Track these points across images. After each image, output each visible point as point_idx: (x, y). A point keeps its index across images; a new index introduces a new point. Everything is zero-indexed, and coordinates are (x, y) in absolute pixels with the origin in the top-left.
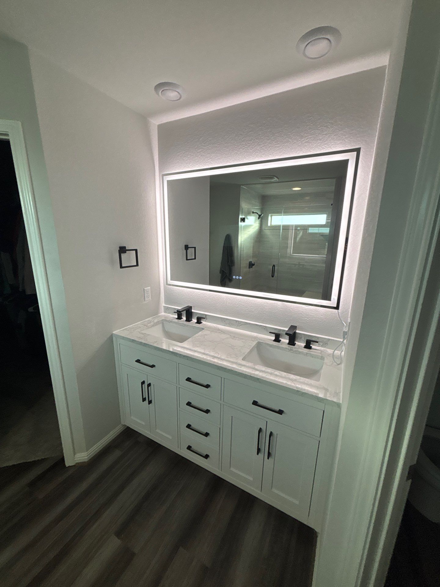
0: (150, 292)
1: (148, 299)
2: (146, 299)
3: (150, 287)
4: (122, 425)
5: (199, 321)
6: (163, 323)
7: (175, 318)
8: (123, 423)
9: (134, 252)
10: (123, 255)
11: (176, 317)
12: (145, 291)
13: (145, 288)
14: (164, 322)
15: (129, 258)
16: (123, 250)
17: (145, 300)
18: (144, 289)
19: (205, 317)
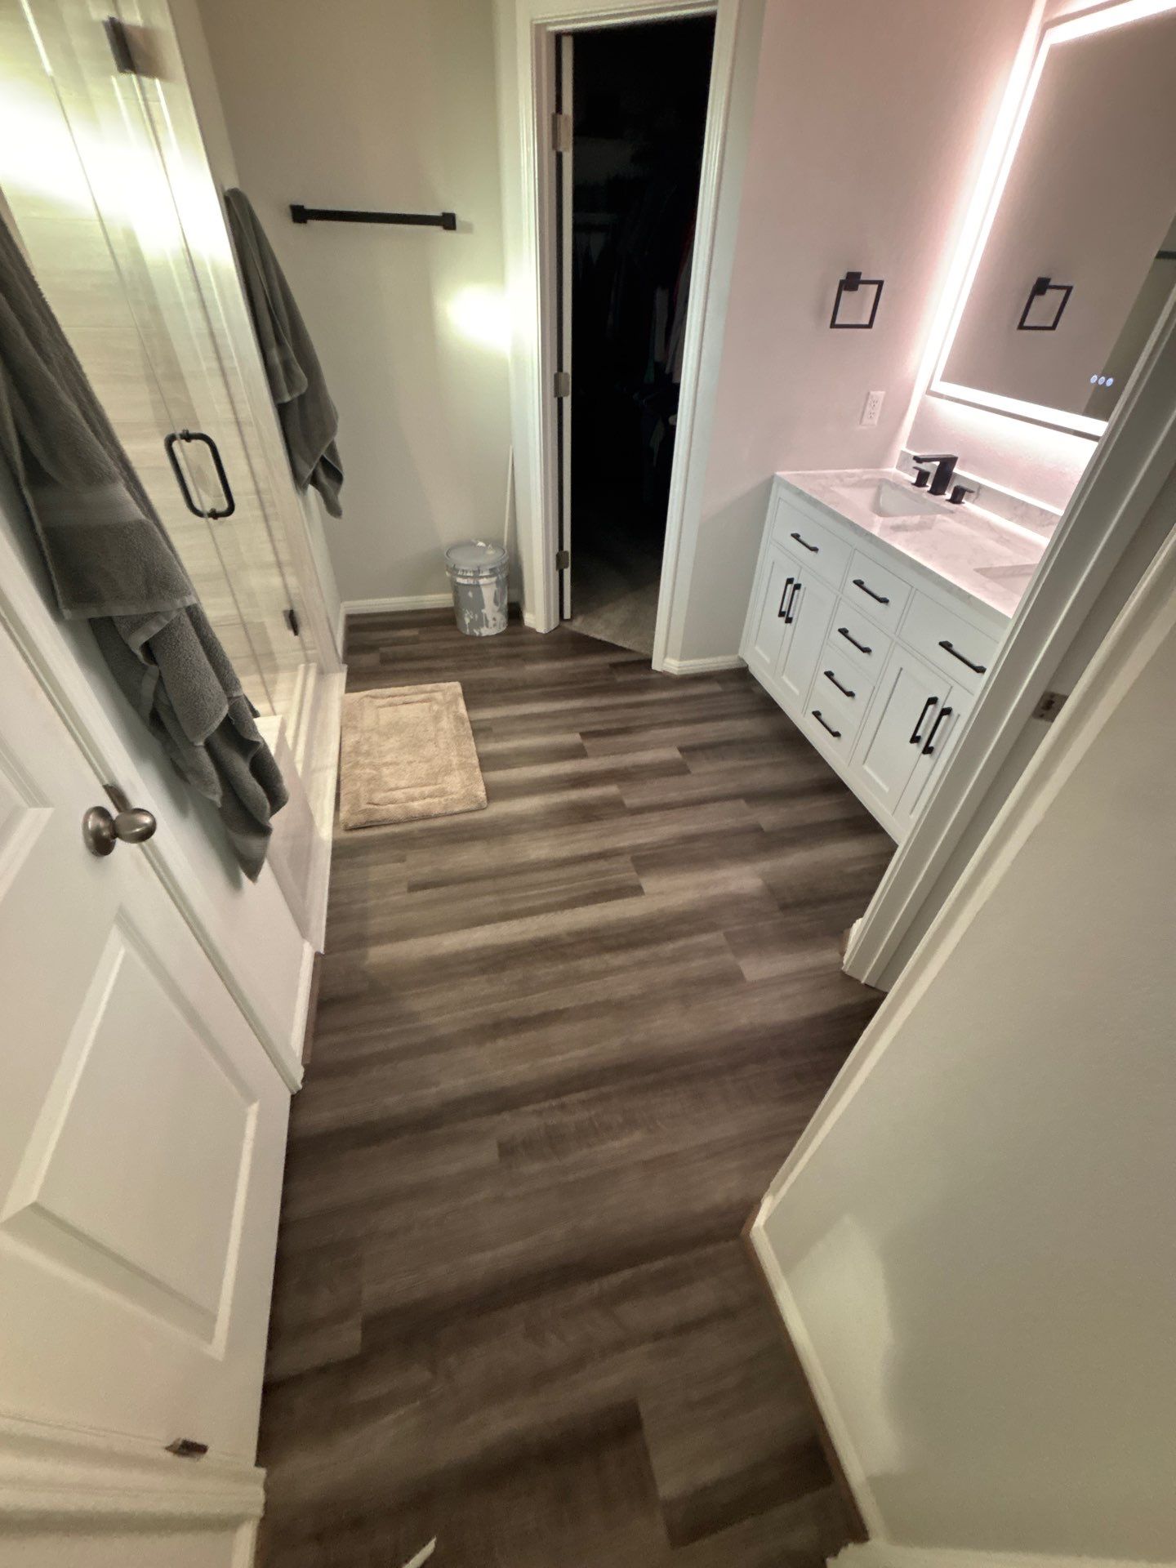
0: (879, 406)
1: (872, 420)
2: (865, 420)
3: (883, 393)
4: (739, 657)
5: (957, 498)
6: (879, 488)
7: (909, 482)
8: (740, 654)
9: (875, 287)
10: (844, 293)
11: (914, 480)
12: (870, 401)
13: (872, 393)
14: (881, 484)
15: (856, 306)
16: (851, 282)
17: (861, 422)
18: (869, 394)
19: (975, 490)
